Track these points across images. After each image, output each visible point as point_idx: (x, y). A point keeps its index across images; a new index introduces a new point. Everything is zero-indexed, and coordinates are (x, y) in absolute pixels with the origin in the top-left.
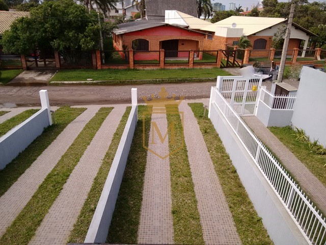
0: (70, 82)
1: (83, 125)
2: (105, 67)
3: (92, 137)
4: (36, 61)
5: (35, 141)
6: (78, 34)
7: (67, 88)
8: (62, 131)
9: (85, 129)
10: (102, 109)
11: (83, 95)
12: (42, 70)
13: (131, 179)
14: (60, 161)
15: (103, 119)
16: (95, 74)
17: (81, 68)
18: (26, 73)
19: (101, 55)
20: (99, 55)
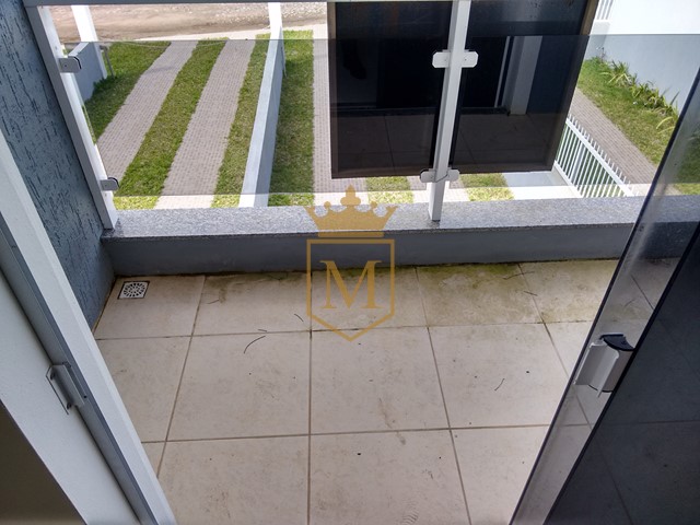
1: (172, 77)
3: (197, 98)
8: (132, 88)
9: (177, 83)
14: (144, 143)
15: (211, 62)
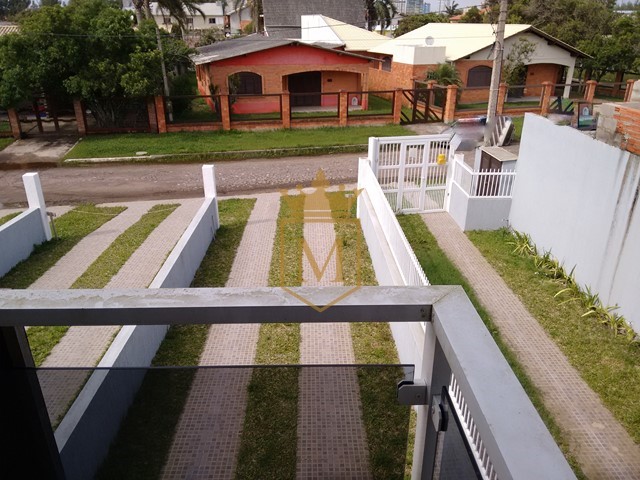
0: (102, 159)
1: (111, 239)
2: (174, 129)
3: (125, 260)
4: (40, 122)
5: (14, 270)
6: (115, 66)
7: (94, 170)
8: (69, 250)
9: (113, 245)
10: (156, 208)
11: (125, 183)
12: (51, 139)
13: (185, 333)
15: (154, 226)
16: (153, 142)
17: (126, 133)
18: (19, 145)
19: (165, 105)
20: (160, 106)
